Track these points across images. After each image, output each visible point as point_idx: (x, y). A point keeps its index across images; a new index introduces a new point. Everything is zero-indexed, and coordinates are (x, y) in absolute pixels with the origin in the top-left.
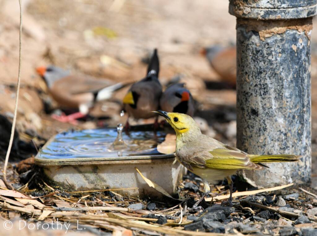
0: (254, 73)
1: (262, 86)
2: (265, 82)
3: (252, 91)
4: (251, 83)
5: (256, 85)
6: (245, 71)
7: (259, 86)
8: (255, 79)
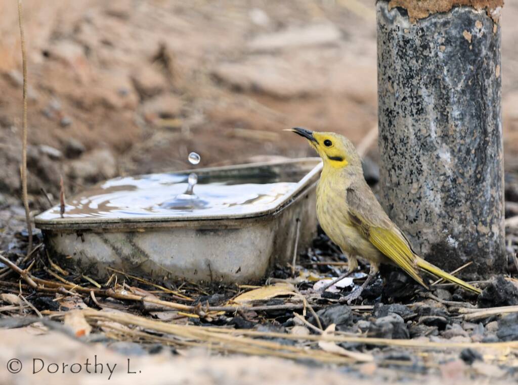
0: (400, 77)
1: (415, 99)
2: (419, 93)
3: (399, 108)
4: (397, 95)
5: (404, 99)
6: (387, 75)
7: (410, 100)
8: (402, 88)
